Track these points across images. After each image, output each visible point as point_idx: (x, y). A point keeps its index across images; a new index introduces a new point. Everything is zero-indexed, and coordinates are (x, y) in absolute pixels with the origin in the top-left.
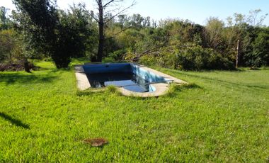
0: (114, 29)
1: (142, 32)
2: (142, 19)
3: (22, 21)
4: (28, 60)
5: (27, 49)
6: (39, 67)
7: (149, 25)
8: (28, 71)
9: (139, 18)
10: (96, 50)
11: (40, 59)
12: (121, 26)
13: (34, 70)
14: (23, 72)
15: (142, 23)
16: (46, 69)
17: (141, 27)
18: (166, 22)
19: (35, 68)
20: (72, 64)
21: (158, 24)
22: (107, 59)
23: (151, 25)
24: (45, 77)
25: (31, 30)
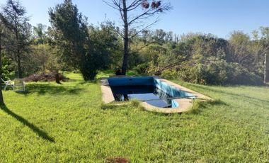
0: (137, 43)
1: (164, 46)
2: (164, 34)
3: (56, 37)
4: (60, 72)
5: (59, 62)
6: (68, 79)
7: (171, 40)
8: (59, 82)
9: (162, 33)
10: (120, 63)
11: (69, 71)
12: (145, 41)
13: (64, 81)
14: (54, 83)
15: (164, 38)
16: (75, 81)
17: (163, 42)
18: (188, 36)
19: (64, 79)
20: (98, 76)
21: (180, 38)
22: (130, 72)
23: (174, 40)
24: (73, 88)
25: (64, 45)
